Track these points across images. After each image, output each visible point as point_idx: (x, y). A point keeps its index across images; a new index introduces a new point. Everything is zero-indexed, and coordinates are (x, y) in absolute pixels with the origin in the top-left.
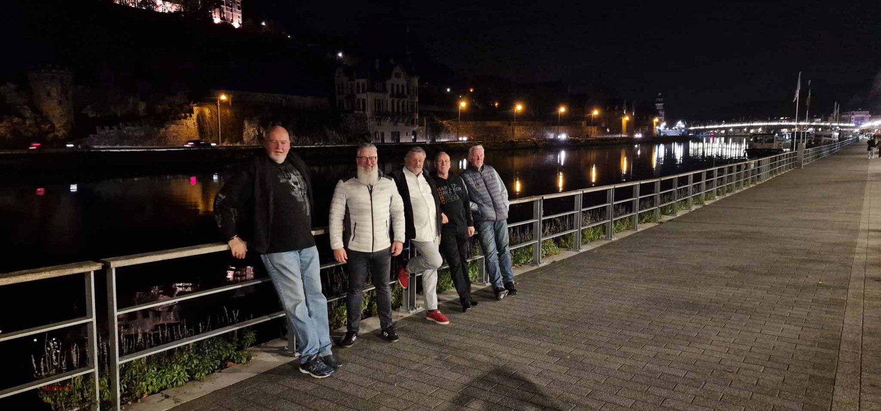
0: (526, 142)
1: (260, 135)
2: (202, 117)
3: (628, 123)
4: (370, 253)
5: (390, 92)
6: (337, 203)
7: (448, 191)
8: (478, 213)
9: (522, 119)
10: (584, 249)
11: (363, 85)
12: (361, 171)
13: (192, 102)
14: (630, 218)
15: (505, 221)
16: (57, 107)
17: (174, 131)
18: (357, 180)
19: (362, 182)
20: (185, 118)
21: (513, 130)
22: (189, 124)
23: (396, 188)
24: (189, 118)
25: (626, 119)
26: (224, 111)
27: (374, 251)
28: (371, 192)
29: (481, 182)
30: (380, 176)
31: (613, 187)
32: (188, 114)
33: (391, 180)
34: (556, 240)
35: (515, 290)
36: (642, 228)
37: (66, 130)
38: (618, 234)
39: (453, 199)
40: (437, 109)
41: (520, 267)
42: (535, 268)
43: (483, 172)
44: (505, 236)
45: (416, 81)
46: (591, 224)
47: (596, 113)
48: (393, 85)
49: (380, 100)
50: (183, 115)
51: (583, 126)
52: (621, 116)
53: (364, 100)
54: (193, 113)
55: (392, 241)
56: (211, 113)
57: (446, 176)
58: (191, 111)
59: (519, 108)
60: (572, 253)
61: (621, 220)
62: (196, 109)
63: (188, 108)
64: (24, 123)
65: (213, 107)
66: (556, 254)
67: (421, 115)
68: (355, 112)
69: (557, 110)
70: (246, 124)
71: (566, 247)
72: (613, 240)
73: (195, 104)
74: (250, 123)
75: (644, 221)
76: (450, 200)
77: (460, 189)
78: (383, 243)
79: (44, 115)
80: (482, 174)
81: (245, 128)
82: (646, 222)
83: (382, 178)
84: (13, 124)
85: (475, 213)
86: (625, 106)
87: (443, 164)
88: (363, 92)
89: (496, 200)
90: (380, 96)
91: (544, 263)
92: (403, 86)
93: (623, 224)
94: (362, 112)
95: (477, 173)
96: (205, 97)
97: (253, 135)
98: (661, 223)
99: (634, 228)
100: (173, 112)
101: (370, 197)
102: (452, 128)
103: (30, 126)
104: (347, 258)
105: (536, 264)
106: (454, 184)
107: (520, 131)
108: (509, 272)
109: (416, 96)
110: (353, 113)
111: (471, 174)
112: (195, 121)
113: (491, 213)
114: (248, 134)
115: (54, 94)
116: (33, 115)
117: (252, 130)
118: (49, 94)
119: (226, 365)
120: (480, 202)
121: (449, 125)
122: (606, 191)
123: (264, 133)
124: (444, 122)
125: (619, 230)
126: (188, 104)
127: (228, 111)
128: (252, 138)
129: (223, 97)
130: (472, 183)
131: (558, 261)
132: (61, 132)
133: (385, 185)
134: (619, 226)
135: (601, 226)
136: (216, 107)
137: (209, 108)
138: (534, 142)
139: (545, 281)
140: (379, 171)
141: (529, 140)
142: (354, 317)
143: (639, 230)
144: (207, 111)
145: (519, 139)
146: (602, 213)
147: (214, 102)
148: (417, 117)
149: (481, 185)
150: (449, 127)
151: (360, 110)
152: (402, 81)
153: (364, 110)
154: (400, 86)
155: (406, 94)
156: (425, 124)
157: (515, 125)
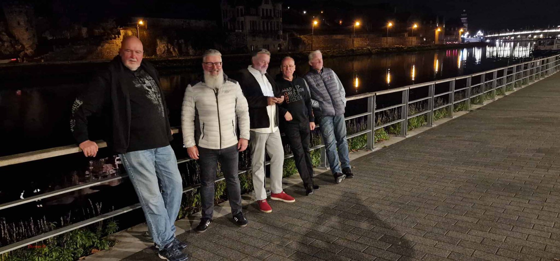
0: (363, 49)
1: (168, 49)
3: (440, 33)
4: (218, 150)
5: (261, 15)
6: (186, 106)
7: (293, 92)
8: (320, 109)
9: (360, 32)
10: (410, 135)
11: (241, 10)
12: (207, 74)
13: (119, 27)
14: (447, 108)
15: (343, 116)
16: (25, 33)
17: (107, 48)
18: (203, 84)
19: (209, 86)
20: (115, 38)
21: (353, 41)
22: (118, 43)
23: (241, 90)
24: (117, 38)
25: (439, 30)
26: (142, 33)
27: (222, 148)
28: (216, 94)
29: (321, 83)
30: (225, 79)
31: (434, 83)
32: (117, 36)
33: (236, 83)
34: (387, 129)
35: (352, 174)
36: (456, 115)
37: (32, 49)
38: (437, 121)
39: (297, 98)
40: (296, 27)
41: (356, 152)
42: (369, 152)
43: (323, 74)
44: (343, 129)
45: (280, 7)
46: (415, 114)
47: (415, 26)
48: (263, 10)
49: (254, 21)
50: (113, 36)
51: (406, 36)
52: (435, 29)
53: (242, 22)
54: (120, 35)
55: (239, 139)
57: (291, 78)
59: (357, 24)
60: (399, 139)
61: (439, 110)
62: (122, 32)
63: (116, 32)
64: (3, 45)
65: (134, 30)
66: (386, 140)
67: (284, 31)
68: (236, 31)
69: (387, 25)
70: (158, 42)
71: (395, 134)
72: (433, 126)
73: (122, 28)
74: (161, 41)
75: (457, 110)
76: (293, 100)
77: (303, 90)
78: (230, 141)
79: (17, 39)
80: (322, 75)
81: (158, 45)
82: (459, 110)
83: (227, 81)
85: (315, 109)
86: (437, 20)
87: (287, 69)
88: (242, 15)
89: (335, 98)
90: (255, 18)
91: (377, 148)
92: (271, 10)
93: (441, 113)
94: (241, 31)
95: (317, 75)
96: (128, 23)
97: (163, 50)
98: (471, 111)
99: (450, 116)
100: (106, 34)
101: (216, 100)
102: (307, 41)
103: (8, 47)
104: (198, 155)
105: (370, 149)
106: (298, 86)
107: (359, 41)
108: (347, 159)
109: (281, 17)
111: (312, 76)
113: (330, 109)
114: (160, 49)
117: (162, 46)
118: (19, 24)
119: (91, 251)
120: (321, 100)
122: (428, 86)
123: (171, 48)
124: (302, 36)
125: (437, 118)
126: (116, 28)
127: (145, 33)
128: (163, 52)
129: (141, 23)
130: (314, 84)
131: (388, 146)
132: (29, 51)
133: (230, 88)
134: (438, 115)
135: (424, 115)
136: (136, 29)
137: (132, 31)
138: (369, 50)
139: (378, 165)
140: (224, 76)
141: (365, 48)
142: (207, 206)
143: (454, 118)
144: (130, 32)
145: (357, 48)
146: (425, 104)
147: (135, 26)
148: (282, 34)
149: (321, 85)
150: (305, 40)
151: (239, 29)
152: (269, 7)
153: (242, 29)
154: (269, 11)
155: (273, 16)
156: (288, 38)
157: (354, 37)
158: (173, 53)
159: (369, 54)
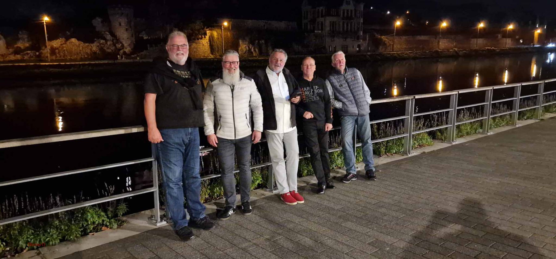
0: (449, 51)
1: (250, 50)
2: (212, 38)
3: (540, 35)
5: (342, 16)
7: (310, 92)
8: (342, 109)
9: (447, 32)
11: (322, 11)
13: (206, 27)
16: (125, 33)
17: (194, 48)
20: (201, 38)
21: (438, 42)
22: (204, 43)
24: (203, 38)
25: (538, 31)
26: (226, 33)
27: (236, 138)
28: (233, 91)
29: (344, 83)
30: (241, 77)
32: (203, 36)
33: (251, 80)
37: (130, 48)
38: (496, 129)
39: (313, 99)
40: (378, 28)
42: (404, 157)
43: (346, 74)
44: (368, 130)
45: (362, 6)
47: (511, 27)
48: (344, 10)
49: (334, 22)
50: (200, 36)
51: (499, 38)
52: (534, 30)
53: (322, 23)
54: (206, 35)
55: (253, 131)
56: (218, 35)
57: (311, 78)
58: (205, 34)
59: (444, 24)
62: (208, 32)
63: (203, 32)
64: (106, 43)
65: (219, 31)
67: (364, 32)
68: (316, 31)
69: (477, 25)
70: (241, 43)
72: (489, 134)
73: (208, 29)
74: (243, 42)
76: (310, 100)
77: (321, 91)
78: (244, 132)
79: (118, 38)
80: (345, 76)
81: (240, 45)
83: (243, 79)
84: (100, 44)
86: (538, 21)
87: (307, 68)
88: (322, 17)
89: (358, 99)
90: (334, 19)
91: (414, 153)
92: (351, 11)
94: (320, 32)
95: (341, 76)
96: (213, 24)
97: (245, 50)
100: (194, 34)
101: (232, 95)
102: (388, 42)
103: (110, 45)
104: (217, 142)
105: (406, 154)
106: (316, 86)
107: (444, 43)
109: (362, 17)
110: (314, 32)
112: (208, 41)
114: (242, 49)
115: (123, 24)
116: (111, 38)
117: (244, 46)
118: (120, 25)
121: (386, 39)
123: (252, 48)
124: (383, 37)
126: (203, 29)
127: (229, 34)
128: (244, 52)
129: (226, 24)
130: (337, 84)
132: (127, 49)
133: (245, 85)
136: (221, 30)
137: (217, 31)
138: (456, 52)
140: (241, 74)
141: (451, 50)
143: (517, 126)
144: (215, 34)
145: (443, 50)
147: (220, 27)
148: (362, 34)
149: (344, 86)
150: (386, 41)
151: (319, 30)
152: (351, 7)
153: (322, 30)
154: (350, 11)
155: (353, 16)
156: (368, 39)
157: (440, 38)
158: (254, 53)
159: (455, 56)
